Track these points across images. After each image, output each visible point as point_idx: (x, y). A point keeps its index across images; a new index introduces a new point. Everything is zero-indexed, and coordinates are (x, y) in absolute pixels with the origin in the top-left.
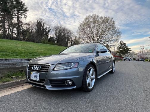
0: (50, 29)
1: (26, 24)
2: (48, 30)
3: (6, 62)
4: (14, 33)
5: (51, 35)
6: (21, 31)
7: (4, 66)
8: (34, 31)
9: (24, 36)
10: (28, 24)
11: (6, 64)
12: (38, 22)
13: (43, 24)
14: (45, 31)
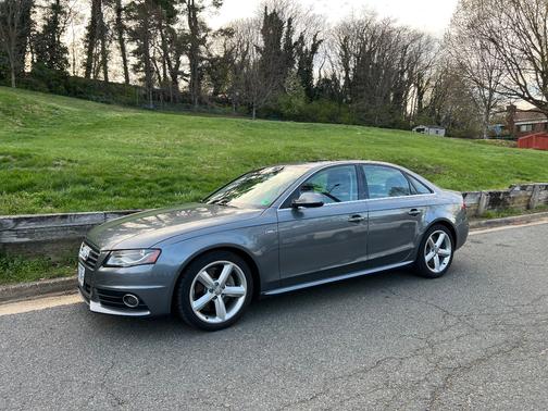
0: (318, 38)
1: (221, 30)
2: (308, 46)
3: (62, 223)
4: (182, 73)
5: (325, 66)
6: (204, 62)
7: (61, 235)
8: (254, 57)
9: (217, 82)
10: (228, 33)
11: (64, 229)
12: (266, 13)
13: (290, 21)
14: (300, 52)
